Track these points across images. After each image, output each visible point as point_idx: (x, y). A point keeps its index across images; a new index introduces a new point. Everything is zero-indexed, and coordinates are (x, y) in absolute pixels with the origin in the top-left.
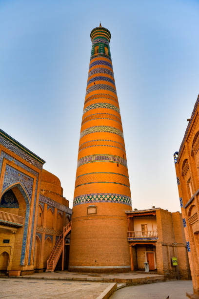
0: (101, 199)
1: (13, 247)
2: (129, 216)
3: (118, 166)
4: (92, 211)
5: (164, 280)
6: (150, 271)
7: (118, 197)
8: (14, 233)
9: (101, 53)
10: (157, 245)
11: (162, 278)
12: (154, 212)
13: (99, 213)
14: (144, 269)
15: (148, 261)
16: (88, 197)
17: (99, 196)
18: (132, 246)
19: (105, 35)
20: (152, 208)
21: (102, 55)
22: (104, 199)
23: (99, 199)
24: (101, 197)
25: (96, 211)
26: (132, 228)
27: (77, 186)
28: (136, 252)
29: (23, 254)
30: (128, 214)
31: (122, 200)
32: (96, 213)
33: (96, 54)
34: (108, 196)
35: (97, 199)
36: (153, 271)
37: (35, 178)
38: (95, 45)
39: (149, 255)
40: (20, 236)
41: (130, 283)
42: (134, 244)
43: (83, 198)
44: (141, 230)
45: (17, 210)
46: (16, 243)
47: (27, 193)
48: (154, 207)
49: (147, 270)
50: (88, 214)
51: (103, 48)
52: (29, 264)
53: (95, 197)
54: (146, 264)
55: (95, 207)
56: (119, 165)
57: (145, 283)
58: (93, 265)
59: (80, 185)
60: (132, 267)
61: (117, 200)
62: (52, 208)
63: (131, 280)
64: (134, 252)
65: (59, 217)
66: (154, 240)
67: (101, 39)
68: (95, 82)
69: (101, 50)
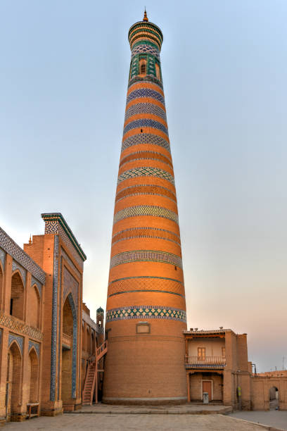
0: (156, 314)
2: (187, 337)
3: (175, 269)
4: (143, 329)
6: (210, 402)
7: (176, 312)
9: (151, 75)
10: (225, 373)
12: (222, 334)
13: (154, 333)
14: (202, 400)
16: (138, 310)
17: (153, 310)
18: (190, 374)
19: (153, 38)
20: (219, 329)
21: (151, 80)
22: (159, 315)
23: (153, 314)
24: (156, 311)
25: (149, 330)
26: (187, 352)
27: (111, 294)
29: (74, 385)
32: (149, 333)
33: (142, 76)
34: (165, 311)
35: (150, 314)
37: (79, 281)
38: (139, 57)
42: (192, 372)
43: (130, 311)
49: (206, 401)
50: (137, 333)
51: (153, 65)
52: (79, 398)
53: (147, 310)
54: (206, 395)
55: (148, 325)
56: (177, 268)
58: (146, 397)
60: (189, 398)
61: (175, 316)
66: (221, 367)
67: (150, 46)
68: (143, 128)
69: (150, 69)
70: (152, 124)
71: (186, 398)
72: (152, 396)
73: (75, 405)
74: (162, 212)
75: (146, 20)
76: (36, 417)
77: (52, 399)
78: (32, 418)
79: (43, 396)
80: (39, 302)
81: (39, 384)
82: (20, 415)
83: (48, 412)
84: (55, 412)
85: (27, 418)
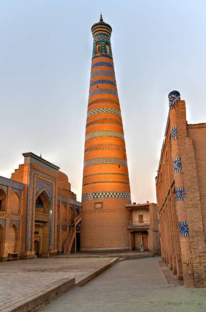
0: (106, 196)
1: (41, 237)
2: (129, 209)
3: (119, 167)
4: (99, 206)
5: (154, 256)
6: (144, 250)
7: (120, 194)
8: (42, 227)
9: (104, 53)
11: (152, 255)
12: (148, 206)
13: (105, 208)
14: (140, 249)
15: (143, 243)
16: (95, 194)
17: (104, 194)
18: (131, 233)
19: (106, 31)
20: (146, 203)
21: (103, 55)
22: (108, 196)
23: (104, 196)
24: (106, 194)
25: (102, 206)
26: (130, 218)
27: (84, 185)
28: (134, 237)
29: (50, 242)
30: (127, 207)
31: (123, 196)
32: (102, 208)
33: (98, 55)
34: (111, 194)
35: (102, 196)
36: (146, 250)
37: (54, 183)
38: (96, 43)
39: (144, 238)
40: (46, 229)
41: (128, 258)
42: (132, 231)
43: (91, 195)
44: (138, 220)
45: (42, 209)
46: (43, 234)
47: (49, 196)
48: (148, 202)
49: (142, 250)
50: (95, 208)
51: (105, 47)
52: (54, 249)
53: (101, 194)
54: (142, 246)
55: (101, 203)
56: (121, 166)
57: (138, 258)
58: (100, 248)
59: (87, 184)
60: (130, 248)
61: (118, 197)
62: (65, 204)
63: (128, 256)
64: (132, 236)
65: (70, 210)
66: (147, 228)
67: (102, 36)
68: (98, 85)
69: (102, 49)
70: (103, 82)
71: (128, 248)
72: (104, 247)
73: (50, 254)
74: (110, 134)
75: (101, 20)
76: (16, 260)
77: (26, 250)
78: (12, 260)
79: (21, 248)
80: (19, 200)
81: (20, 242)
82: (3, 258)
83: (23, 257)
84: (28, 257)
85: (9, 260)
